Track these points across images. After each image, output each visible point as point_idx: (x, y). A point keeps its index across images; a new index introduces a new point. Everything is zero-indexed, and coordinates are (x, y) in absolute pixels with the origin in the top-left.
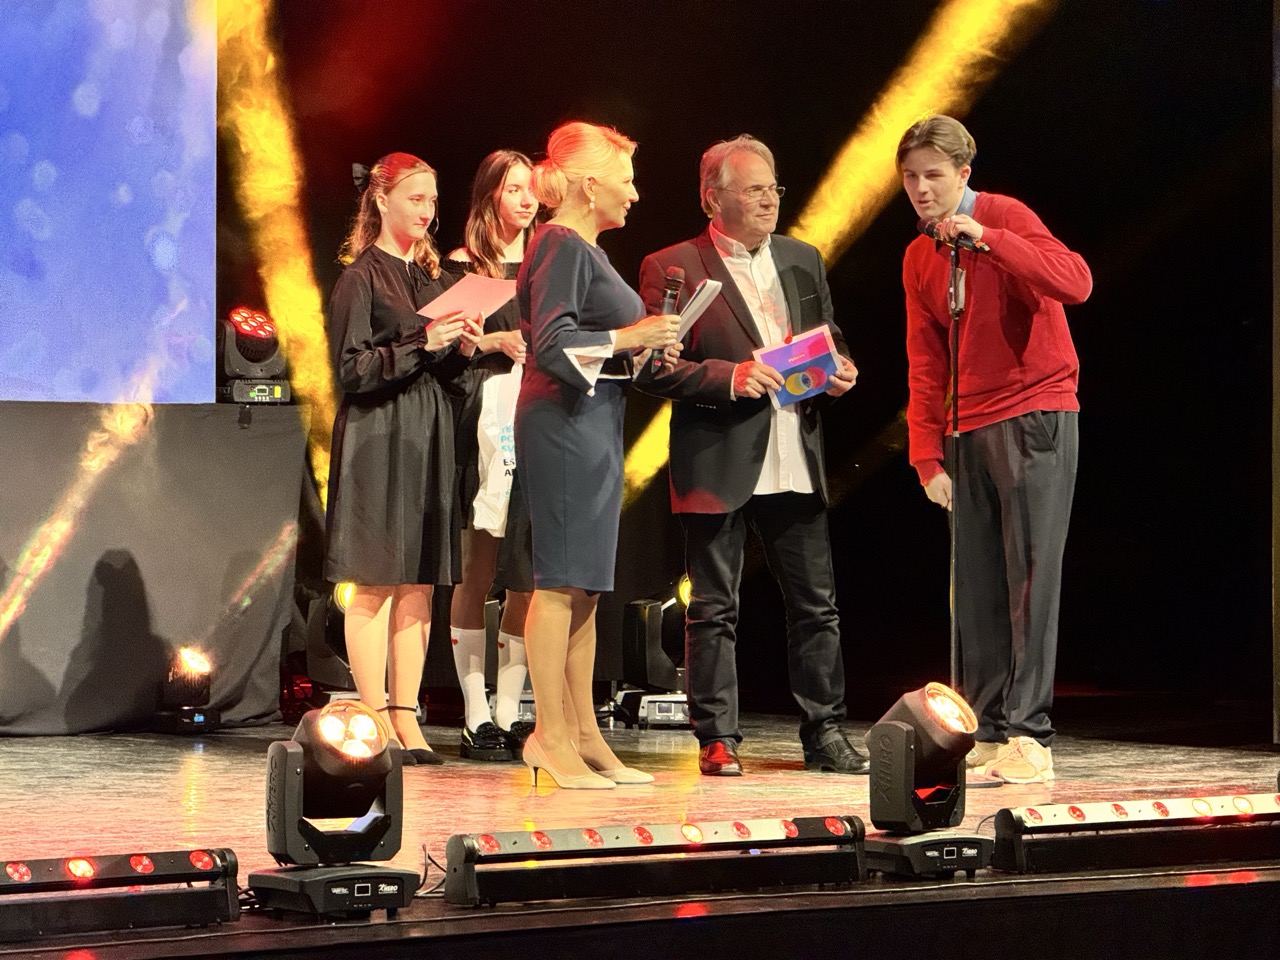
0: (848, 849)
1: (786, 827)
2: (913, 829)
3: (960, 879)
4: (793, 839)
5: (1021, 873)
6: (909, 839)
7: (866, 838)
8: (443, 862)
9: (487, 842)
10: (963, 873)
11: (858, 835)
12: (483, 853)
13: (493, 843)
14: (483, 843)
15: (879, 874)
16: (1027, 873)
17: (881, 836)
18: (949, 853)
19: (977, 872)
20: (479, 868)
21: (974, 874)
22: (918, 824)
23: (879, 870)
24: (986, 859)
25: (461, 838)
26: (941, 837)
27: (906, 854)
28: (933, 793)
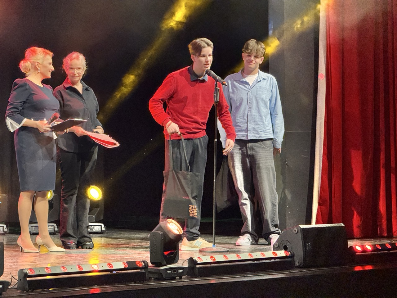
0: (143, 271)
1: (124, 264)
2: (163, 264)
3: (178, 279)
4: (126, 268)
5: (196, 277)
6: (162, 267)
7: (149, 267)
8: (17, 277)
9: (31, 271)
10: (178, 277)
11: (146, 266)
12: (29, 275)
13: (33, 271)
14: (29, 271)
15: (153, 278)
16: (198, 277)
17: (153, 266)
18: (174, 271)
19: (183, 277)
20: (28, 279)
21: (181, 278)
22: (165, 263)
23: (152, 277)
24: (185, 273)
25: (22, 270)
26: (172, 267)
27: (161, 272)
28: (169, 253)
